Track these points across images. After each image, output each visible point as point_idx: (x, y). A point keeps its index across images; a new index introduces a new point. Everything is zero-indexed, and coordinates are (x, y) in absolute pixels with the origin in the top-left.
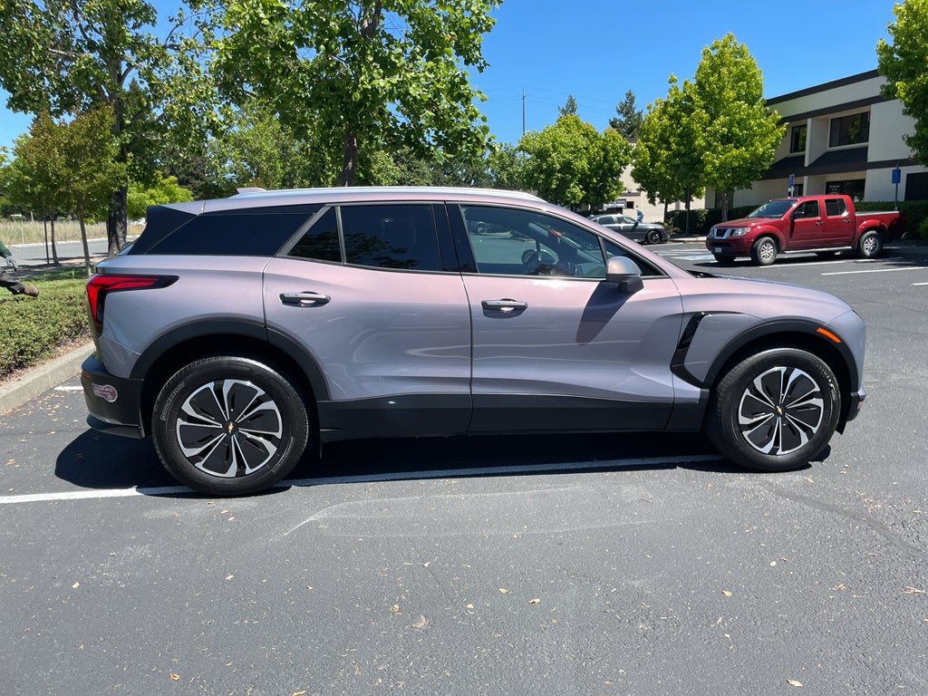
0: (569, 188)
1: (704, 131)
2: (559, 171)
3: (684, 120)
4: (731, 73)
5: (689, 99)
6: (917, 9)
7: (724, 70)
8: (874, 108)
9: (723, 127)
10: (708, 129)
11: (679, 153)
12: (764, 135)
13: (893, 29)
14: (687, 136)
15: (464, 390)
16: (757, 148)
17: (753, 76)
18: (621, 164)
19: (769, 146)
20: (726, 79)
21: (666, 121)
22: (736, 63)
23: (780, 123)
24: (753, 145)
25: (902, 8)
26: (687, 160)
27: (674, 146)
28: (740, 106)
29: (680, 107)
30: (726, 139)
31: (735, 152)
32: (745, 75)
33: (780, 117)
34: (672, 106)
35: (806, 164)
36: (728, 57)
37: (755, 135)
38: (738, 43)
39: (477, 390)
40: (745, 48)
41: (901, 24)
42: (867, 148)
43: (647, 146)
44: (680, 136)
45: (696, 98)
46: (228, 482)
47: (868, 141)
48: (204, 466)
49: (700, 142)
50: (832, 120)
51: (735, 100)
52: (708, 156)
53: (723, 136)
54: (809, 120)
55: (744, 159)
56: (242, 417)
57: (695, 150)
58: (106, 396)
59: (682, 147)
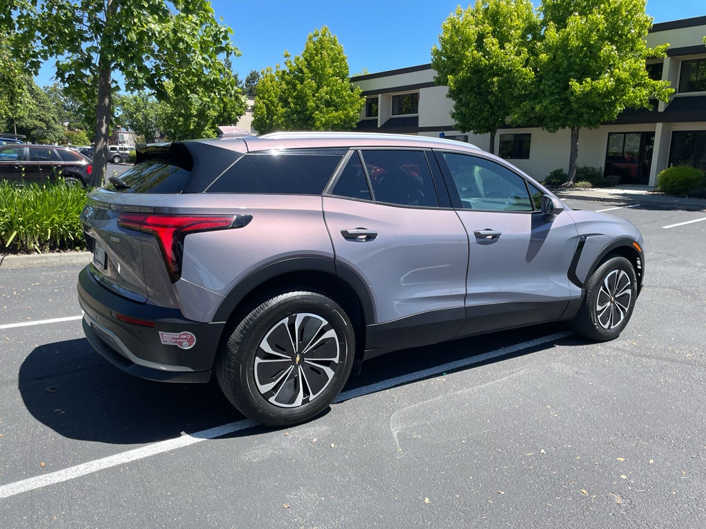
0: (204, 130)
1: (314, 96)
2: (195, 116)
3: (299, 86)
4: (329, 55)
5: (301, 71)
6: (459, 27)
7: (324, 52)
8: (422, 91)
9: (327, 94)
10: (316, 94)
11: (296, 111)
12: (352, 103)
13: (442, 39)
14: (301, 99)
15: (459, 304)
16: (349, 112)
17: (343, 59)
18: (238, 114)
19: (356, 111)
20: (326, 59)
21: (284, 86)
22: (332, 49)
23: (362, 95)
24: (345, 109)
25: (449, 26)
26: (302, 116)
27: (292, 105)
28: (337, 80)
29: (294, 76)
30: (328, 104)
31: (334, 113)
32: (337, 58)
33: (361, 91)
34: (288, 74)
35: (379, 126)
36: (327, 44)
37: (346, 102)
38: (331, 34)
39: (470, 303)
40: (337, 39)
41: (447, 36)
42: (418, 117)
43: (264, 103)
44: (295, 97)
45: (305, 70)
46: (297, 411)
47: (417, 113)
48: (276, 400)
49: (311, 104)
50: (393, 96)
51: (333, 75)
52: (317, 114)
53: (326, 101)
54: (380, 95)
55: (340, 119)
56: (308, 347)
57: (307, 110)
58: (181, 343)
59: (298, 107)
